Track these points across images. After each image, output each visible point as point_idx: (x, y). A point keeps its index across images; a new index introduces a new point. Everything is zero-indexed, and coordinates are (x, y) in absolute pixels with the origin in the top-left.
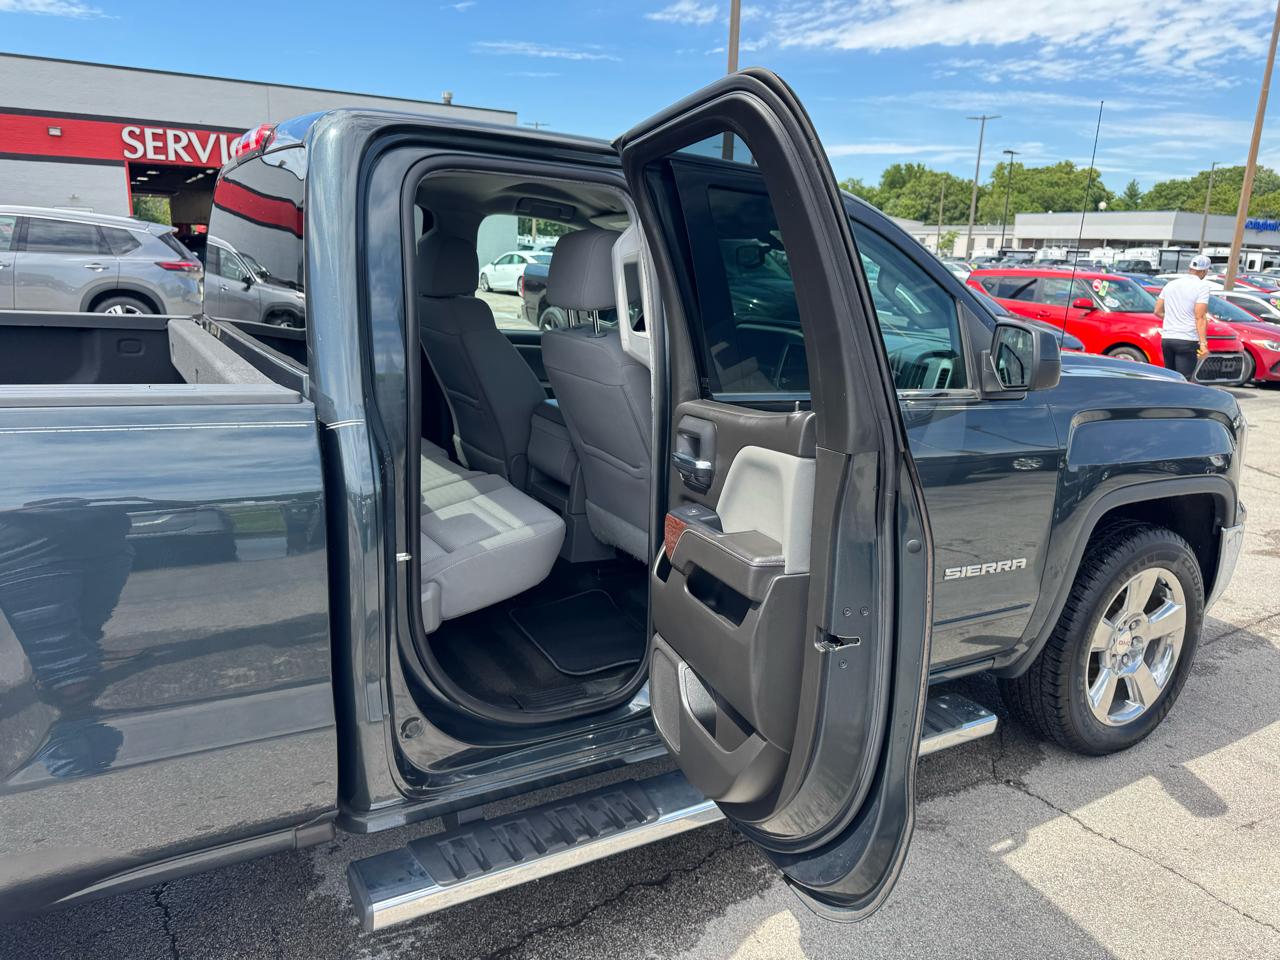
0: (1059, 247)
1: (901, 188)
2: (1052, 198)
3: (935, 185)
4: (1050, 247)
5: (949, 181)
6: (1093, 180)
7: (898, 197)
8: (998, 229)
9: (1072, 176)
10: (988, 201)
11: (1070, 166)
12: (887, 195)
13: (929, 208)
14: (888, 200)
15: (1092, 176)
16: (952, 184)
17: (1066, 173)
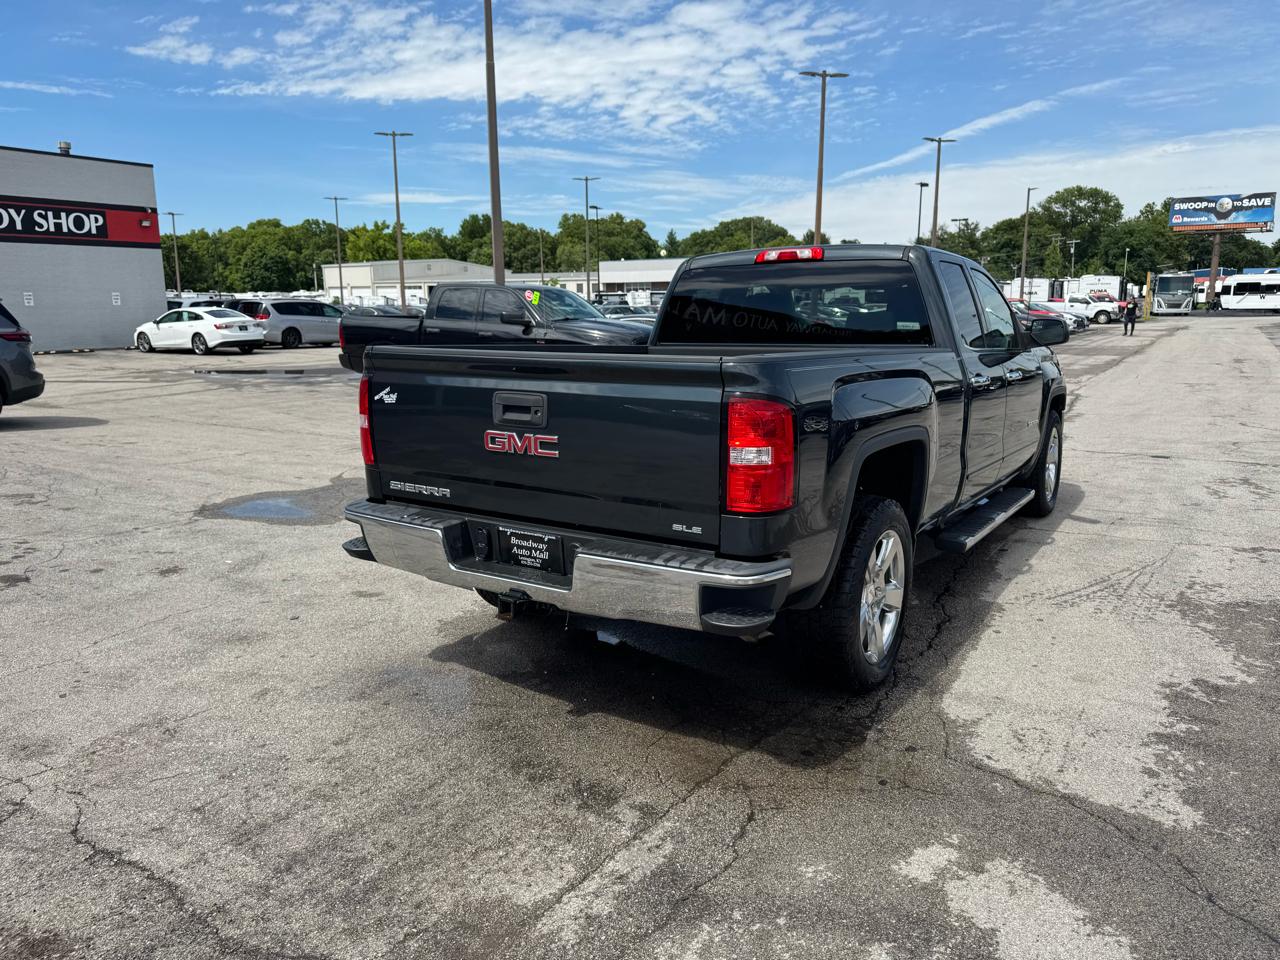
0: (643, 289)
1: (481, 237)
2: (614, 246)
3: (514, 235)
4: (637, 290)
5: (525, 232)
6: (641, 230)
7: (480, 246)
8: (583, 276)
9: (624, 227)
10: (564, 250)
11: (619, 217)
12: (469, 244)
13: (510, 257)
14: (472, 249)
15: (639, 226)
16: (528, 234)
17: (618, 224)
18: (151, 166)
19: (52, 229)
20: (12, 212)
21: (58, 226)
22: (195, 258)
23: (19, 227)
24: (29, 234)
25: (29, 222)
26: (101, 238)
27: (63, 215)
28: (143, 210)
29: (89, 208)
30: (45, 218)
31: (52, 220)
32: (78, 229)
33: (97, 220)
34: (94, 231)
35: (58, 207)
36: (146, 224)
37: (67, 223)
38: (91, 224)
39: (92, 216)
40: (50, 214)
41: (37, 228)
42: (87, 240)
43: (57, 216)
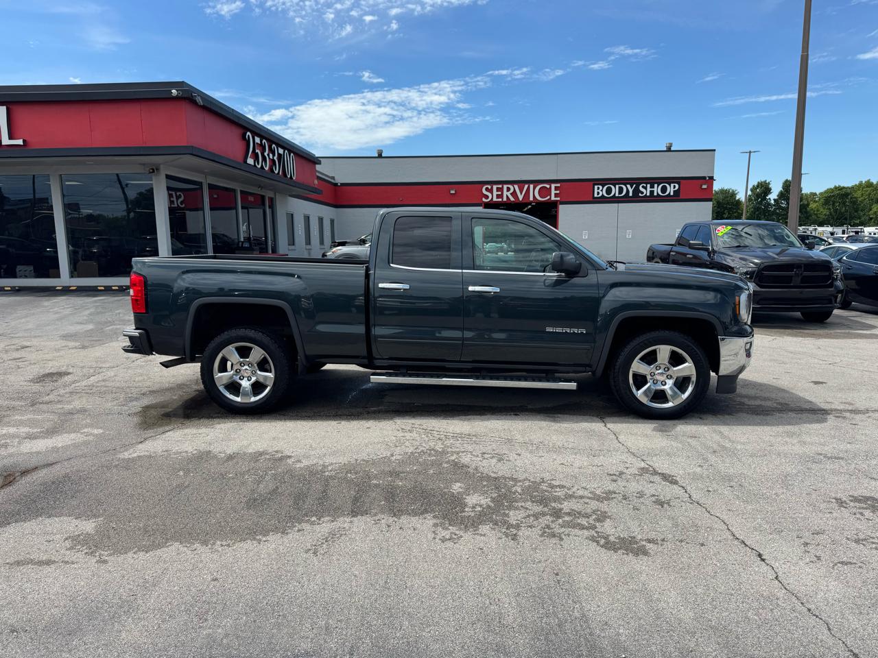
18: (715, 150)
19: (648, 194)
20: (629, 186)
21: (652, 192)
22: (854, 202)
23: (631, 194)
24: (636, 198)
25: (636, 191)
26: (676, 197)
27: (656, 185)
28: (704, 178)
29: (670, 180)
30: (646, 188)
31: (649, 189)
32: (662, 193)
33: (675, 187)
34: (672, 194)
35: (652, 181)
36: (704, 187)
37: (657, 190)
38: (671, 189)
39: (672, 185)
40: (649, 186)
41: (640, 195)
42: (669, 199)
43: (652, 187)
